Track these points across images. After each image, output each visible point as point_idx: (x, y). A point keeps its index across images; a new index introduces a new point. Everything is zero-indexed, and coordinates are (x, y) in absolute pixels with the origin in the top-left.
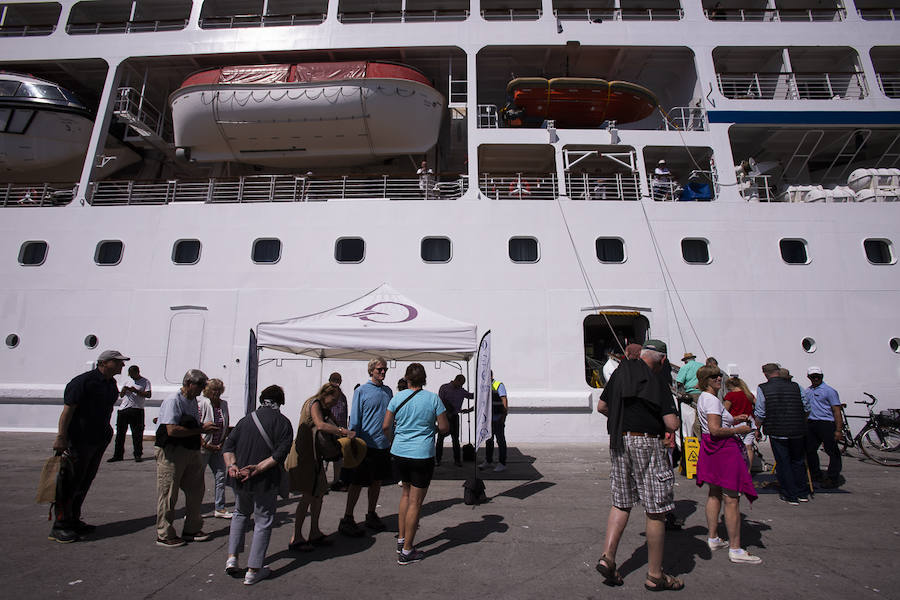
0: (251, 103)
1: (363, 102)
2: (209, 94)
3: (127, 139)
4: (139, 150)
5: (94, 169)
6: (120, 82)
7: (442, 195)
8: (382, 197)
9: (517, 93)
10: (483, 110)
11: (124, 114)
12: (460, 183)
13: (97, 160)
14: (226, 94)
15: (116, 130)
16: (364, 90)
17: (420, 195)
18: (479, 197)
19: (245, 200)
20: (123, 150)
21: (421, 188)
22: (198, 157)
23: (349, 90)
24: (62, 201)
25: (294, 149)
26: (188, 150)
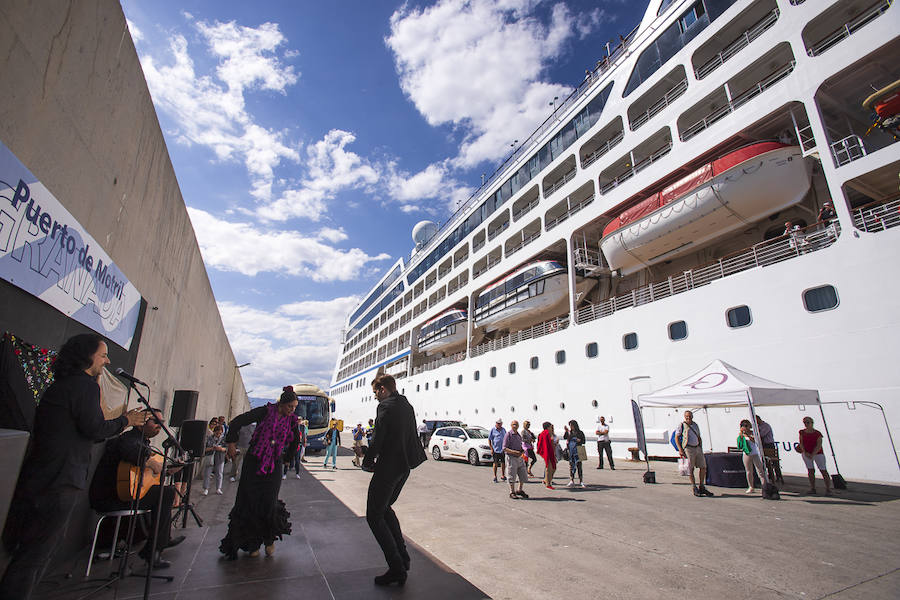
0: (642, 232)
1: (717, 195)
2: (617, 236)
3: (586, 275)
4: (594, 278)
5: (574, 303)
6: (574, 247)
7: (814, 246)
8: (755, 266)
9: (878, 108)
10: (839, 147)
11: (580, 265)
12: (832, 227)
13: (575, 297)
14: (626, 232)
15: (579, 273)
16: (715, 186)
17: (792, 254)
18: (857, 236)
19: (656, 298)
20: (586, 282)
21: (792, 246)
22: (626, 273)
23: (704, 193)
24: (565, 326)
25: (684, 245)
26: (618, 271)
